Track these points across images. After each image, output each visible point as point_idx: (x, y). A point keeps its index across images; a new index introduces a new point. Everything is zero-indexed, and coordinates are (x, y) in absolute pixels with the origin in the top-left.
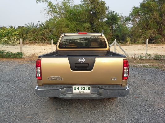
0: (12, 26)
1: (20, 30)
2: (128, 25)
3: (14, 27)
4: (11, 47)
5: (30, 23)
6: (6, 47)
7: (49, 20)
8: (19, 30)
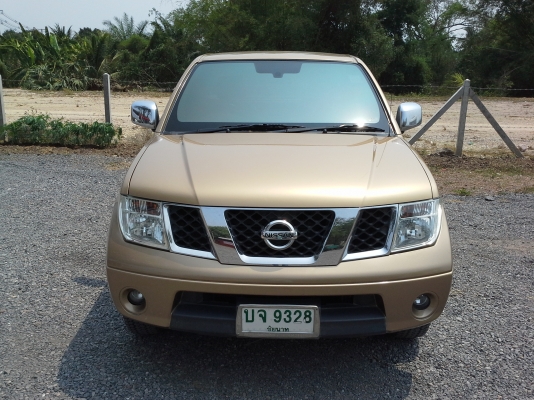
0: (61, 28)
1: (90, 42)
2: (452, 29)
3: (66, 32)
4: (63, 98)
5: (121, 17)
6: (45, 99)
7: (185, 8)
8: (86, 42)
